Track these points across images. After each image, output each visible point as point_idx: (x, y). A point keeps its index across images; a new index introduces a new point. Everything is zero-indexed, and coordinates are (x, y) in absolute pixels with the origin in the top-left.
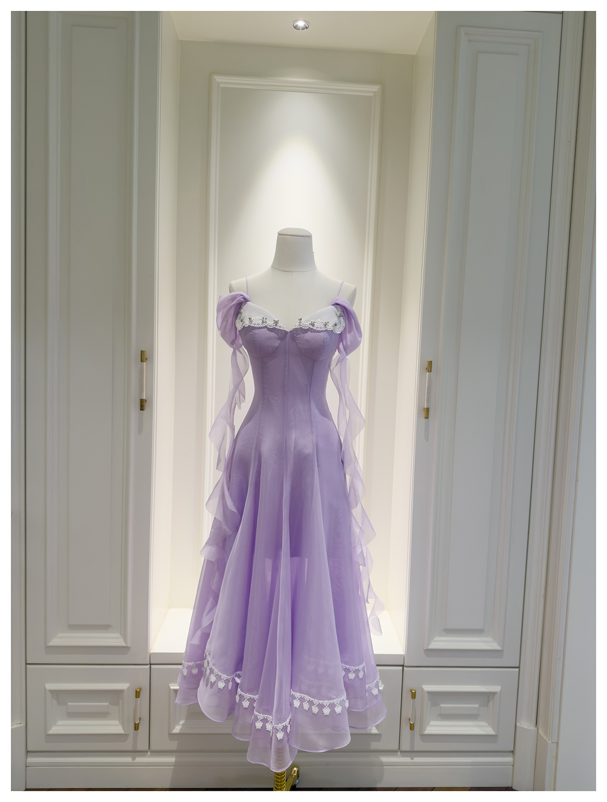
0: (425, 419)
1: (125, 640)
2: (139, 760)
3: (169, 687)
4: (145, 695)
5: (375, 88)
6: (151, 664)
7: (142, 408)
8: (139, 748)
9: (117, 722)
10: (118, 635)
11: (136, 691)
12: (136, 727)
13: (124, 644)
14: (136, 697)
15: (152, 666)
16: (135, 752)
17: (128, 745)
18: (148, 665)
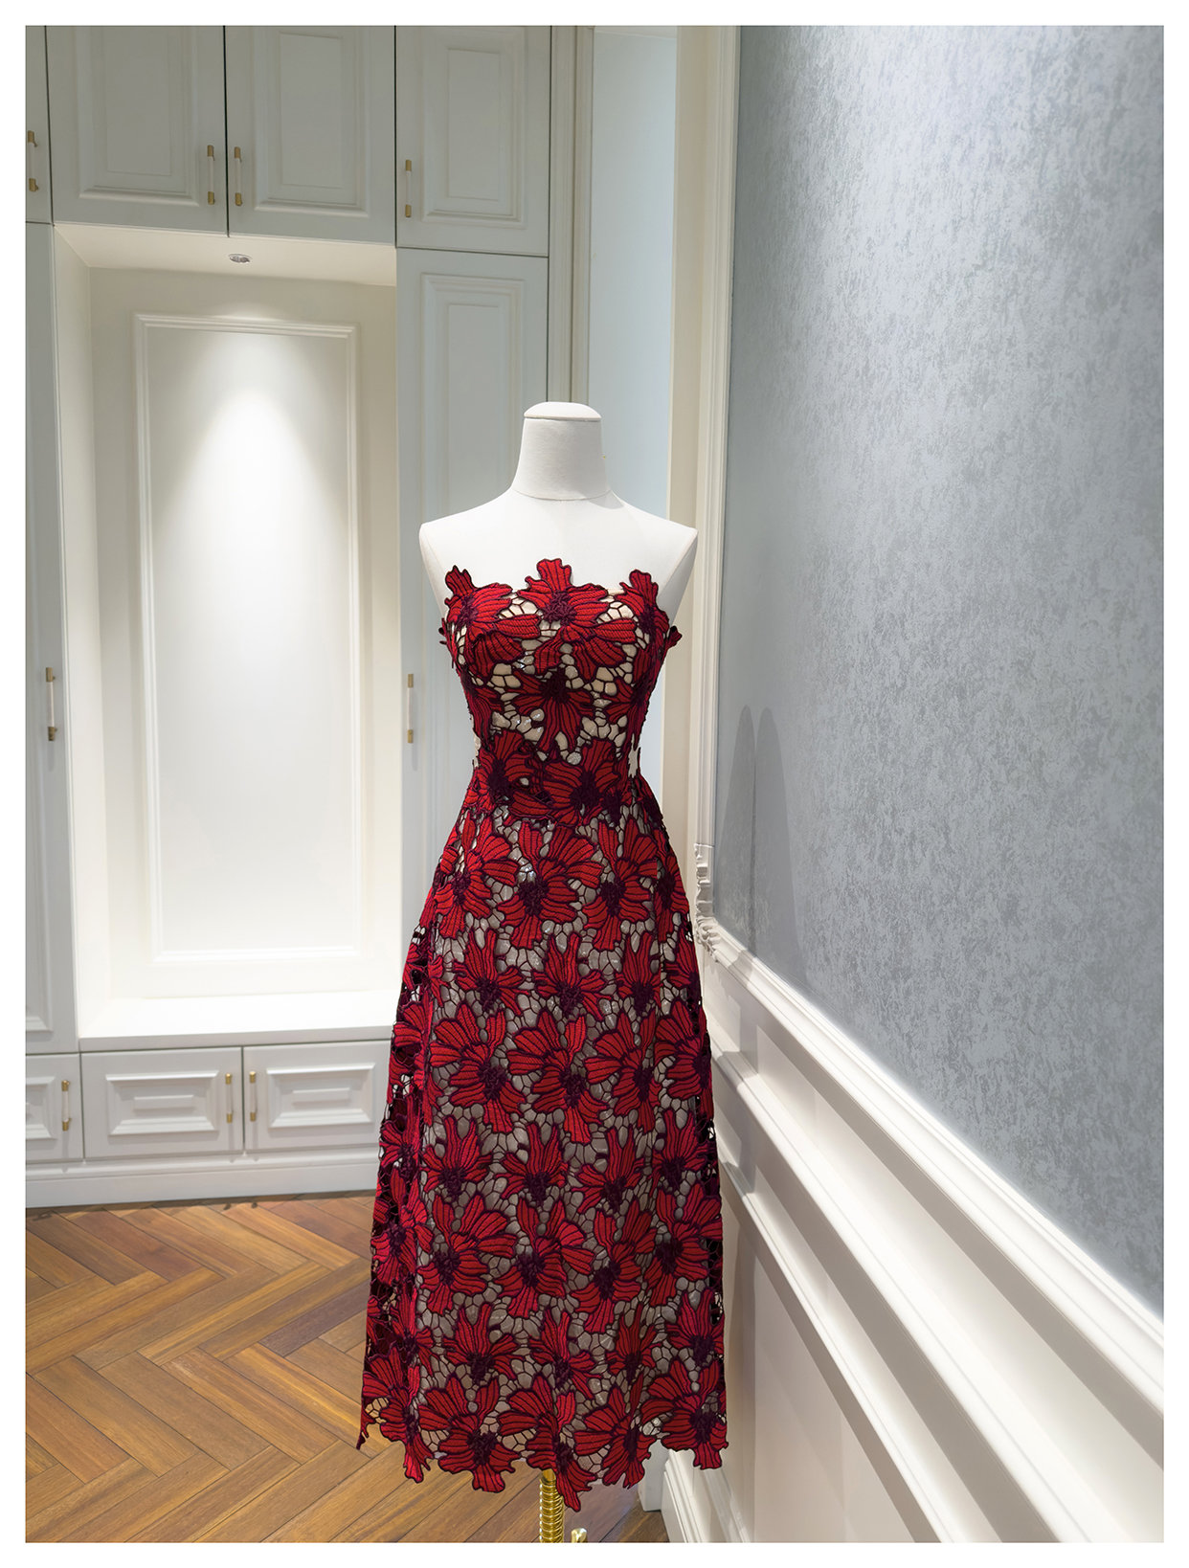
0: (410, 744)
1: (46, 1024)
2: (72, 1171)
3: (105, 1079)
4: (75, 1089)
5: (349, 329)
6: (81, 1052)
7: (51, 738)
8: (72, 1155)
9: (42, 1126)
10: (38, 1018)
11: (63, 1083)
12: (66, 1127)
13: (43, 1027)
14: (63, 1090)
15: (83, 1055)
16: (66, 1162)
17: (56, 1153)
18: (76, 1053)
